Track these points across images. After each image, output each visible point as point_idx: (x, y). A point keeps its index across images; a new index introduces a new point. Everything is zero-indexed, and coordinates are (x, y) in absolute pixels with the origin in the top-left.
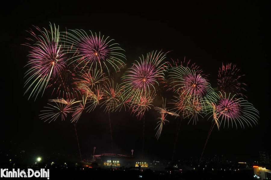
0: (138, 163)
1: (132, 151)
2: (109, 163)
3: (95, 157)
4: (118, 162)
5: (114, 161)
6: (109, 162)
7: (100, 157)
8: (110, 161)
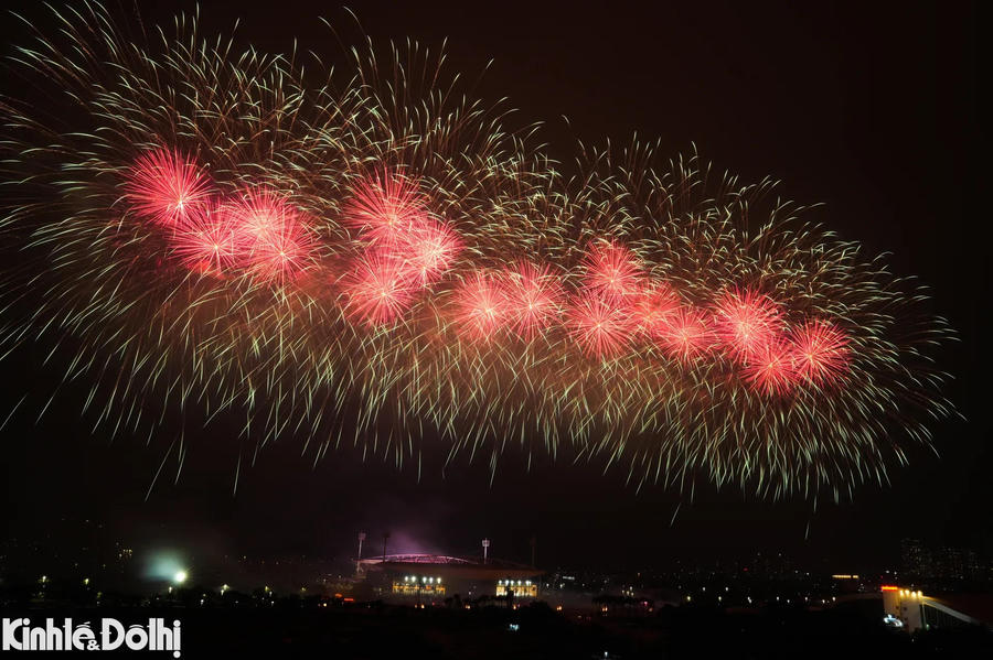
0: (503, 583)
1: (486, 544)
2: (412, 585)
3: (362, 565)
4: (439, 580)
5: (424, 580)
6: (410, 580)
7: (377, 564)
8: (414, 579)
